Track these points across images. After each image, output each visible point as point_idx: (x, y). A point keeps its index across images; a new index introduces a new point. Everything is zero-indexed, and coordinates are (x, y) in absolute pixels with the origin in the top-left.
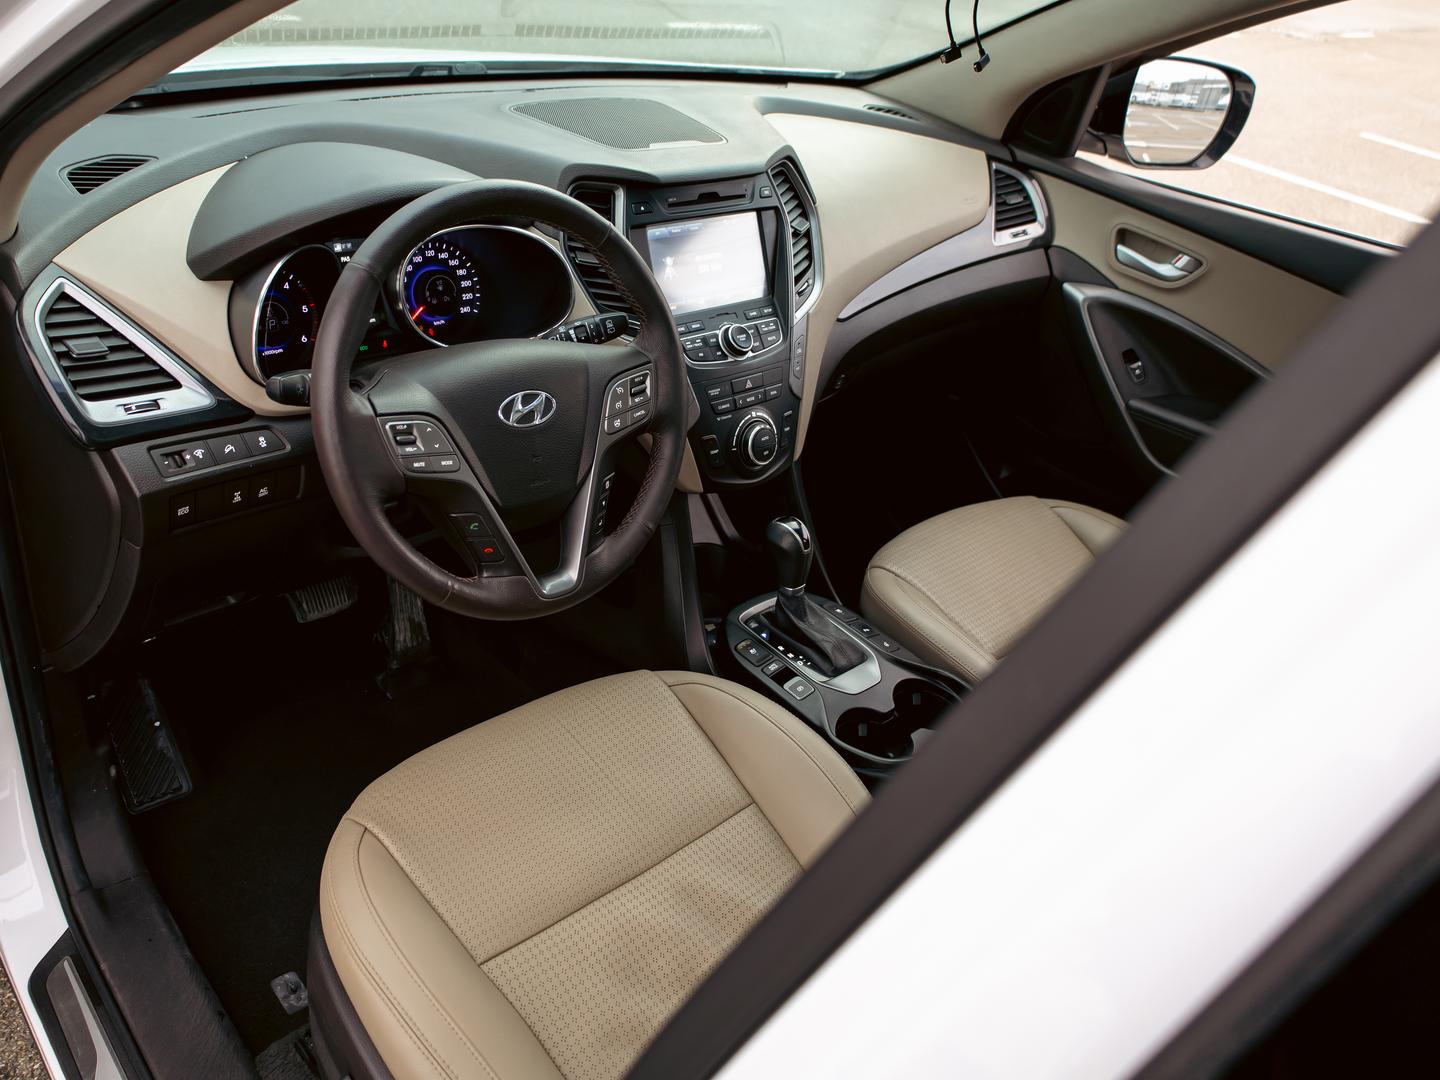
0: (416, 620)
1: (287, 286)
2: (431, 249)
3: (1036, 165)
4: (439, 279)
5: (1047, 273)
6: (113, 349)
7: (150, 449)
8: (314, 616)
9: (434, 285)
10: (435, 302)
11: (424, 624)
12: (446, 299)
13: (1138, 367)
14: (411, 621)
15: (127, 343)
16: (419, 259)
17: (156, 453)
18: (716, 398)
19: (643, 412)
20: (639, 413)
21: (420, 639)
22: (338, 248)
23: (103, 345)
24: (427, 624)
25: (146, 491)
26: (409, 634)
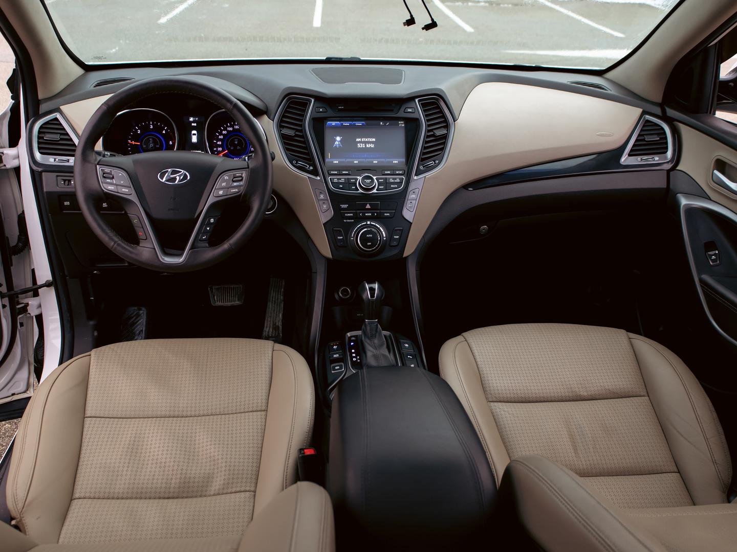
0: (277, 324)
1: (164, 132)
2: (237, 125)
3: (678, 119)
4: (237, 138)
5: (664, 186)
6: (61, 139)
7: (57, 176)
8: (219, 304)
9: (233, 141)
10: (232, 148)
11: (281, 327)
12: (238, 148)
13: (715, 255)
14: (274, 324)
15: (69, 138)
16: (231, 129)
17: (59, 178)
18: (344, 209)
19: (237, 190)
20: (234, 190)
21: (277, 334)
22: (191, 119)
23: (57, 137)
24: (282, 327)
25: (48, 190)
26: (271, 330)
